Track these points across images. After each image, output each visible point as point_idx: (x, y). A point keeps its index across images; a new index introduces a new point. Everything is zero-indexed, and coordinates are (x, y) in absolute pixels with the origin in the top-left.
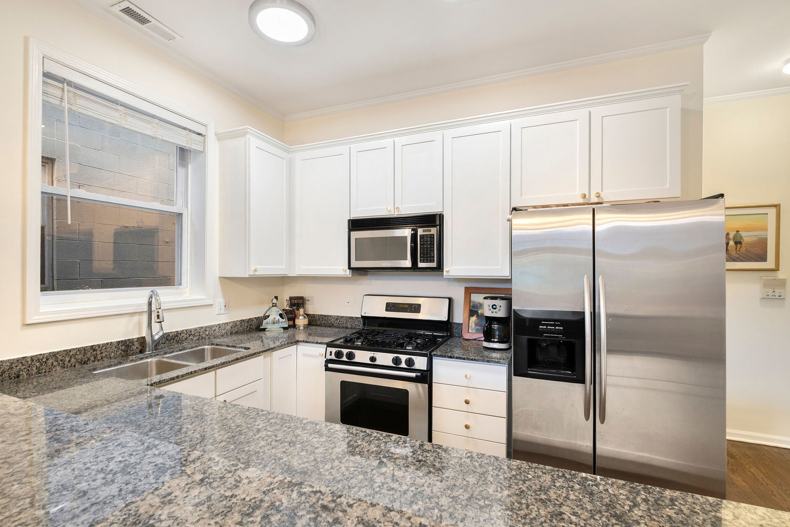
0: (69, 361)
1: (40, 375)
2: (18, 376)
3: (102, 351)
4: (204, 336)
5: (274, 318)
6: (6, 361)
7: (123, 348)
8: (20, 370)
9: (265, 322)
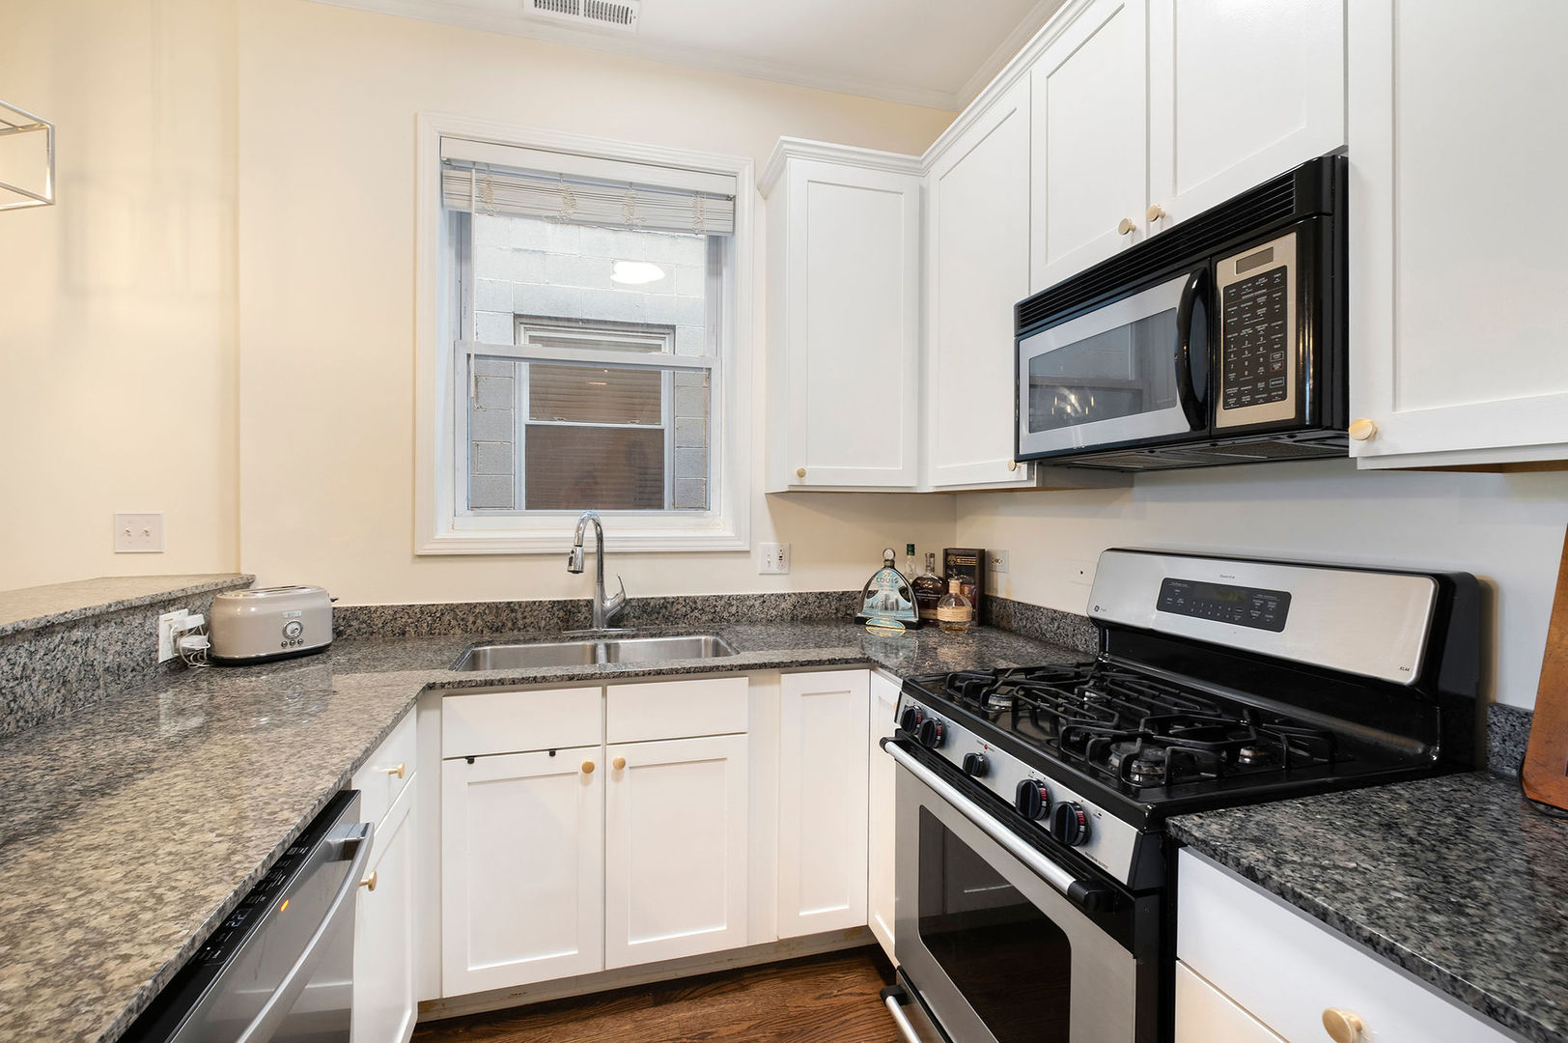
0: (474, 623)
1: (431, 636)
2: (404, 634)
3: (526, 614)
4: (725, 614)
5: (887, 598)
6: (389, 607)
7: (561, 614)
8: (406, 624)
9: (868, 602)
